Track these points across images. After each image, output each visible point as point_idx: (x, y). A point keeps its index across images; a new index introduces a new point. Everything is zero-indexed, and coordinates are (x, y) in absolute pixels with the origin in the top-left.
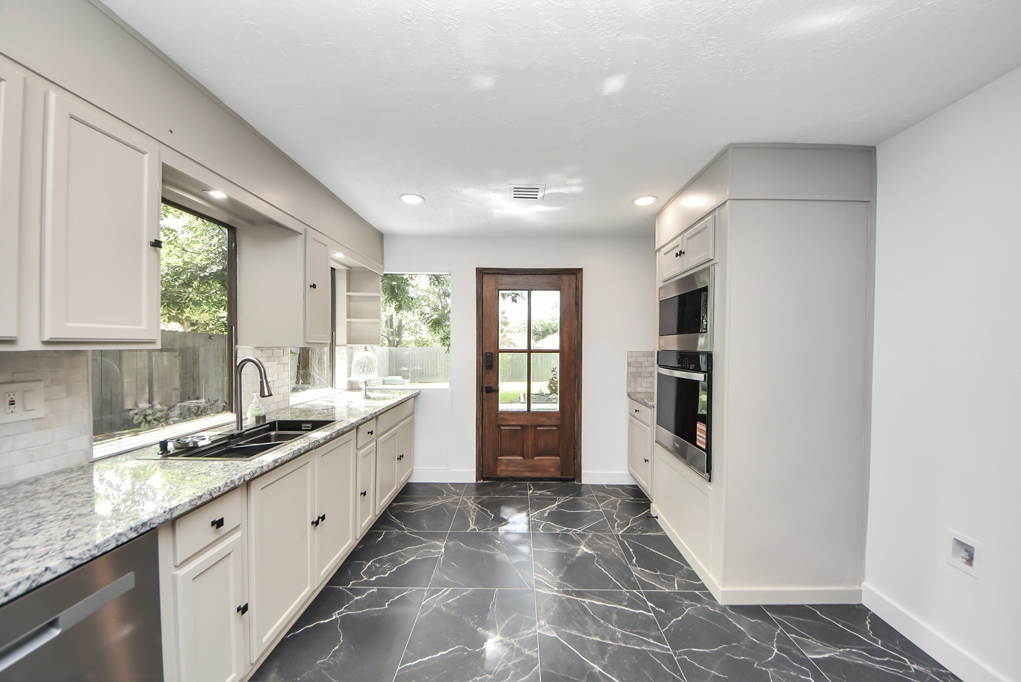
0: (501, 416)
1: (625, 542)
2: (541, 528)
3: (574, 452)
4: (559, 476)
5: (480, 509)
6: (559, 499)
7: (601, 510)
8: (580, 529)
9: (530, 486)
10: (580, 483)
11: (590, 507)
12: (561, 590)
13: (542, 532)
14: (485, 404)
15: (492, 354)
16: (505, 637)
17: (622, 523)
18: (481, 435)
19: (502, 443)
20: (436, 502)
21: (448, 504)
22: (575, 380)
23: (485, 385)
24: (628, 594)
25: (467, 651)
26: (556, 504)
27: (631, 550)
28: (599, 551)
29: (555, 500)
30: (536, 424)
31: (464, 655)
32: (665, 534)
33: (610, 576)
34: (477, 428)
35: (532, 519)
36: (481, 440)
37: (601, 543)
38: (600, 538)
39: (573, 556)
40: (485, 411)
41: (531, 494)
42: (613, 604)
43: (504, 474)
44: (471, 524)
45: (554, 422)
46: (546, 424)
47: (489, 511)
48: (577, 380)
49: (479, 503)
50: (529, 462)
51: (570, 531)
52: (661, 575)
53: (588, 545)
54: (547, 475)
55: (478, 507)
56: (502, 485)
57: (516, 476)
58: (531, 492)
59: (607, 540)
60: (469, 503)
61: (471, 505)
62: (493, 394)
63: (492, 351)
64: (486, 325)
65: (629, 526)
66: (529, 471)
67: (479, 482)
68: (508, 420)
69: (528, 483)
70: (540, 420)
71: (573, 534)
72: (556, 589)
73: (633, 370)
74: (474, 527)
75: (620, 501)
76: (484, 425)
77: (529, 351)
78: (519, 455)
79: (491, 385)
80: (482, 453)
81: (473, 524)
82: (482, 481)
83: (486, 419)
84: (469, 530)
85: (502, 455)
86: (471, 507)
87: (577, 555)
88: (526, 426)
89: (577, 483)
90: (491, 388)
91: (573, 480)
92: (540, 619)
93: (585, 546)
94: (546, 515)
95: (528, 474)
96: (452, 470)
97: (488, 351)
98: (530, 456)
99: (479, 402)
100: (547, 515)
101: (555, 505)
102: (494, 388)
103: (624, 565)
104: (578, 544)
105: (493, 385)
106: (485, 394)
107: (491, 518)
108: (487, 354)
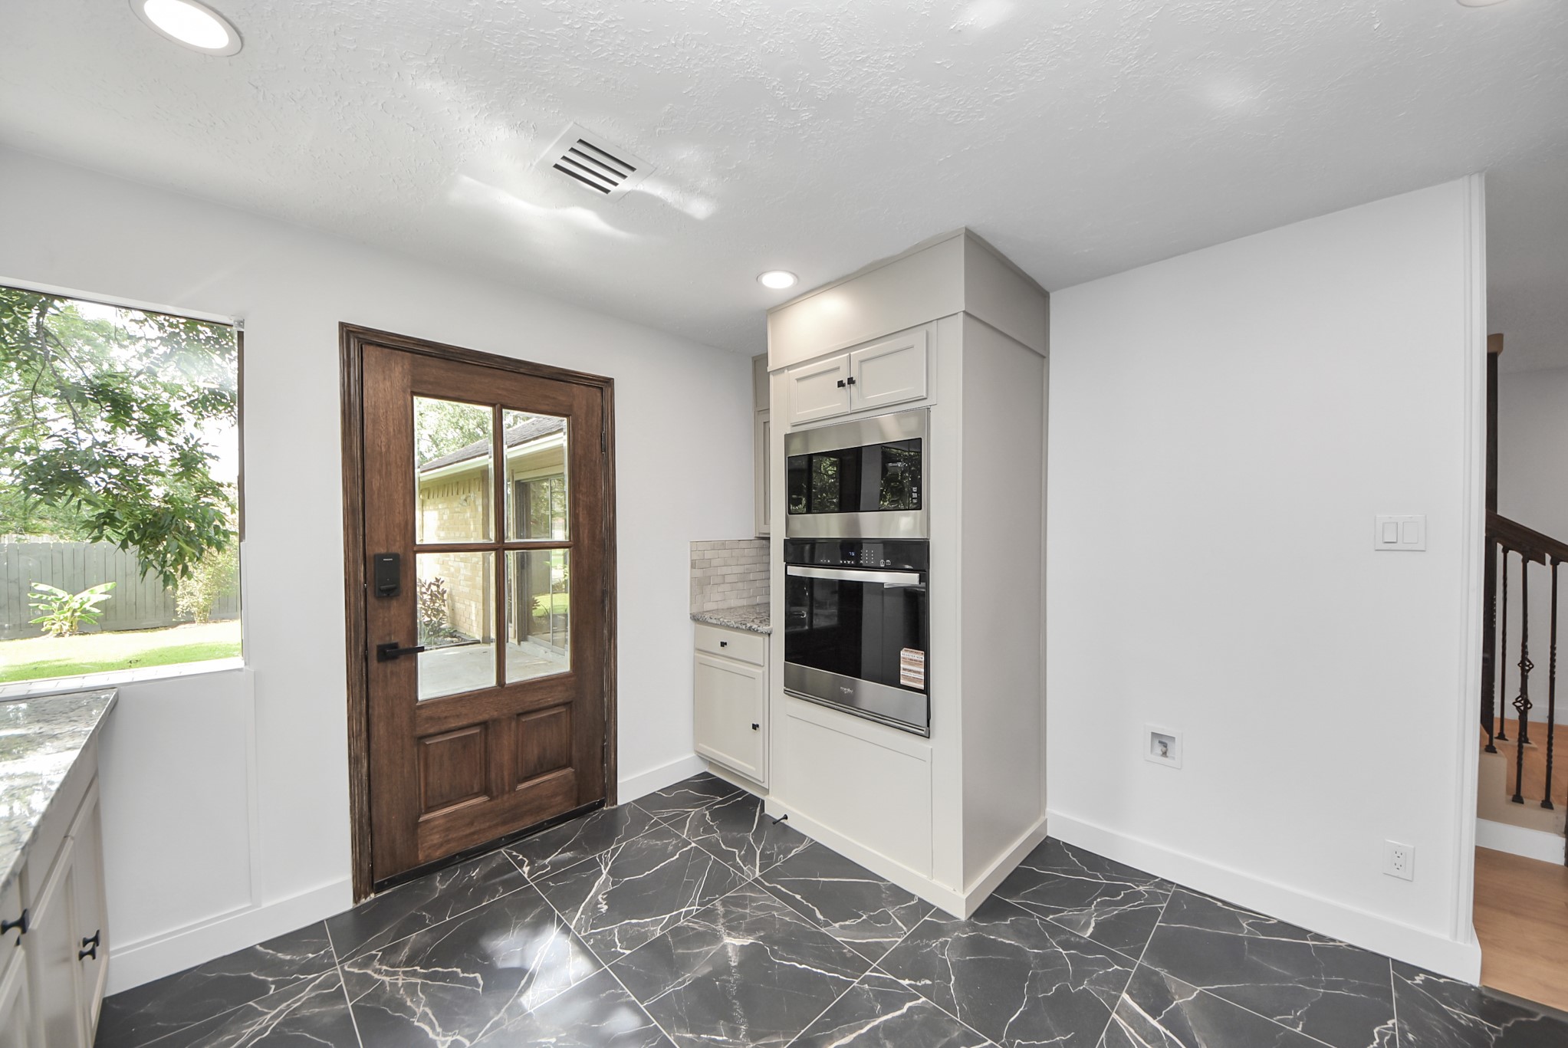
0: (425, 713)
1: (779, 887)
2: (619, 945)
3: (603, 747)
4: (573, 808)
5: (425, 976)
6: (600, 857)
7: (693, 845)
8: (692, 904)
9: (514, 858)
10: (615, 807)
11: (670, 848)
13: (628, 952)
14: (377, 693)
15: (396, 556)
17: (743, 852)
18: (365, 778)
19: (431, 779)
20: (256, 1028)
21: (305, 1012)
22: (603, 601)
23: (375, 642)
24: (866, 986)
26: (605, 872)
27: (798, 897)
28: (758, 930)
29: (593, 864)
30: (521, 711)
32: (812, 840)
33: (814, 970)
34: (354, 761)
35: (583, 934)
36: (365, 792)
37: (748, 911)
38: (739, 902)
39: (727, 969)
40: (378, 710)
41: (530, 874)
42: (868, 1023)
43: (438, 854)
44: (431, 1035)
45: (559, 696)
46: (546, 704)
47: (459, 970)
48: (607, 602)
49: (409, 962)
50: (506, 801)
51: (677, 918)
52: (870, 917)
53: (733, 928)
54: (546, 817)
55: (414, 974)
56: (440, 884)
57: (474, 846)
58: (526, 869)
59: (752, 900)
60: (376, 976)
61: (387, 979)
62: (402, 664)
63: (396, 549)
64: (375, 482)
65: (758, 852)
66: (504, 823)
67: (363, 901)
68: (446, 717)
69: (502, 850)
70: (531, 699)
71: (688, 921)
73: (698, 573)
74: (450, 1039)
75: (707, 812)
76: (373, 746)
77: (500, 547)
78: (477, 795)
79: (394, 640)
80: (371, 825)
81: (439, 1030)
82: (372, 896)
83: (380, 730)
85: (429, 809)
86: (394, 985)
87: (733, 964)
88: (496, 721)
89: (609, 807)
90: (395, 646)
91: (601, 804)
93: (729, 935)
94: (604, 908)
95: (502, 831)
96: (265, 905)
97: (383, 551)
98: (507, 789)
99: (357, 690)
100: (606, 907)
101: (604, 876)
102: (404, 644)
103: (813, 932)
104: (715, 938)
105: (400, 639)
106: (374, 664)
107: (478, 986)
108: (379, 558)
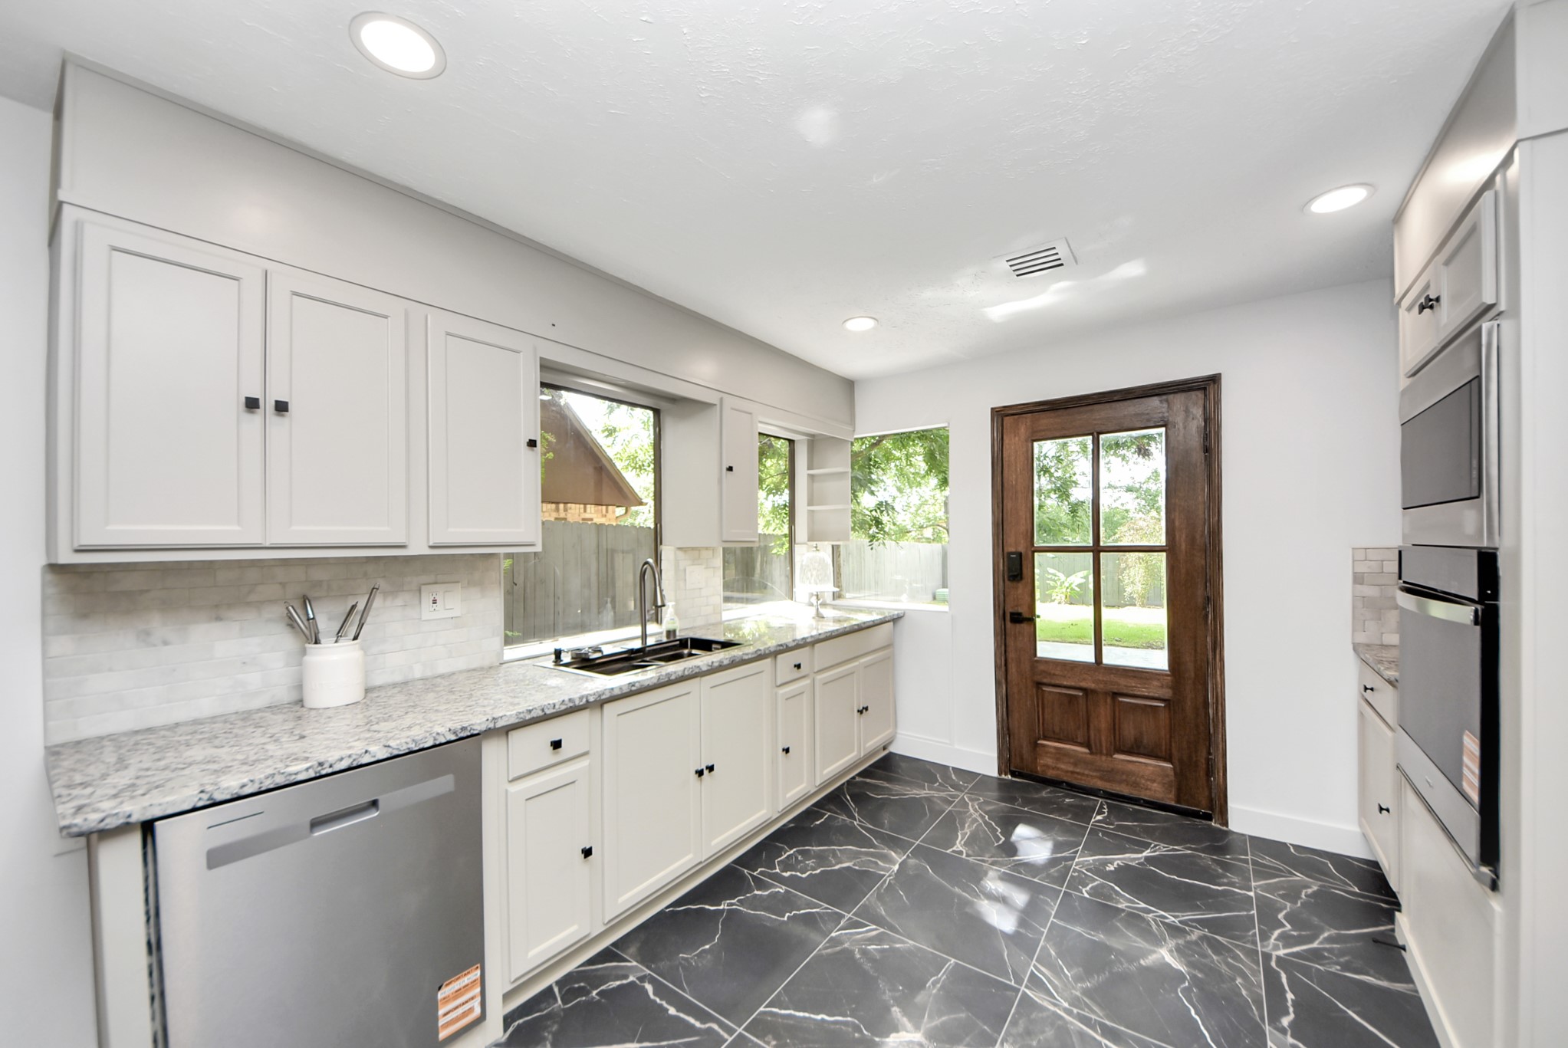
0: (1042, 667)
1: (1285, 976)
2: (1088, 888)
3: (1208, 760)
4: (1173, 803)
5: (986, 823)
6: (1155, 846)
7: (1252, 894)
8: (1175, 917)
9: (1101, 807)
10: (1225, 828)
11: (1225, 880)
12: (1075, 1011)
13: (1086, 895)
14: (1010, 642)
15: (1020, 555)
16: (930, 1041)
17: (1295, 933)
18: (1004, 697)
19: (1046, 716)
20: (918, 792)
21: (935, 800)
22: (1205, 608)
23: (1009, 610)
25: (860, 1031)
26: (1145, 854)
27: (1290, 996)
28: (1201, 971)
29: (1147, 846)
30: (1116, 691)
31: (854, 1035)
32: (1417, 991)
33: (1202, 1027)
34: (998, 683)
35: (1077, 868)
36: (1005, 705)
37: (1215, 957)
38: (1218, 948)
39: (1132, 960)
40: (1011, 655)
41: (1098, 821)
43: (1051, 774)
44: (958, 842)
45: (1157, 691)
46: (1139, 693)
47: (999, 830)
48: (1210, 609)
49: (986, 813)
50: (1102, 761)
51: (1151, 912)
53: (1180, 951)
54: (1144, 795)
55: (982, 817)
56: (1045, 793)
57: (1075, 782)
58: (1099, 817)
59: (1236, 958)
60: (970, 807)
61: (972, 811)
62: (1025, 626)
63: (1021, 549)
64: (1008, 504)
65: (1313, 946)
66: (1101, 778)
67: (1003, 776)
68: (1054, 674)
69: (1101, 800)
70: (1123, 684)
71: (1154, 920)
72: (1066, 1005)
73: (1364, 590)
74: (961, 849)
75: (1316, 888)
76: (1009, 678)
77: (1097, 550)
78: (1081, 745)
79: (1020, 610)
80: (1008, 729)
81: (962, 842)
82: (1010, 777)
83: (1013, 668)
84: (951, 850)
85: (1046, 738)
86: (971, 815)
87: (1142, 962)
88: (1093, 691)
89: (1218, 826)
90: (1020, 614)
91: (1209, 817)
92: (1007, 1041)
93: (1171, 951)
94: (1111, 868)
95: (1100, 784)
96: (957, 747)
97: (1013, 550)
98: (1104, 751)
99: (999, 638)
100: (1112, 868)
101: (1140, 856)
102: (1026, 615)
103: (1252, 1019)
104: (1158, 941)
105: (1023, 610)
106: (1009, 624)
107: (997, 842)
108: (1010, 553)
